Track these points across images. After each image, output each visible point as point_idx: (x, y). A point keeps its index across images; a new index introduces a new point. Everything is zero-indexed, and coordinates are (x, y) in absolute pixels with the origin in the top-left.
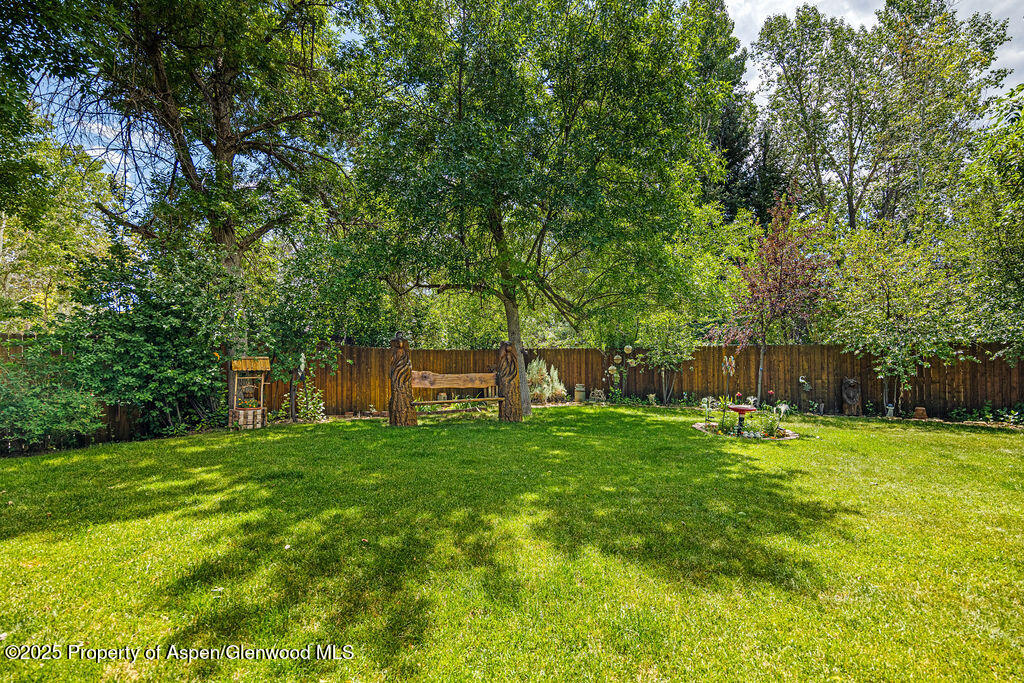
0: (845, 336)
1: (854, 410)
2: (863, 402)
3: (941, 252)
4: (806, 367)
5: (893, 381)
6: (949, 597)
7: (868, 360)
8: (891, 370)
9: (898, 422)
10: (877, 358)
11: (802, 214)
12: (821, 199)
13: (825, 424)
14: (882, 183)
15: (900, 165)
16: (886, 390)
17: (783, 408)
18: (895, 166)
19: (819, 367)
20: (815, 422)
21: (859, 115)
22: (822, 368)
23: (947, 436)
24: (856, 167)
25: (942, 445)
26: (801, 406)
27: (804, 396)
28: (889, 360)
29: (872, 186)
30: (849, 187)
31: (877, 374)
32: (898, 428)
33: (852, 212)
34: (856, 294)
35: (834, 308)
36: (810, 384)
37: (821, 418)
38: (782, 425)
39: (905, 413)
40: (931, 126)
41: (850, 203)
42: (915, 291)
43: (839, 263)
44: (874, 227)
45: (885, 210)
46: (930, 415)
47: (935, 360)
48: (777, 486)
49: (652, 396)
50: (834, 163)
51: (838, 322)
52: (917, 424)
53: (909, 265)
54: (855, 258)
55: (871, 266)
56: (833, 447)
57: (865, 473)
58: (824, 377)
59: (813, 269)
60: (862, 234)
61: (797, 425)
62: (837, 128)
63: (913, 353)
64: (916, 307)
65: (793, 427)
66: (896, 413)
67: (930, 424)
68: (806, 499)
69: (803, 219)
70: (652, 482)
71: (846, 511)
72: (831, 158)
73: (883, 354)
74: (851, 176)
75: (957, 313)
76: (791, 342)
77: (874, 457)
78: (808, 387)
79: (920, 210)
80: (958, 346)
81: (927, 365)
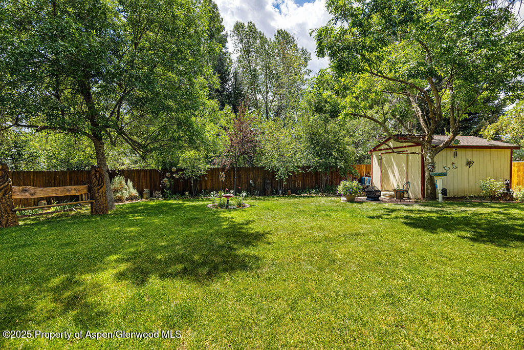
0: (266, 163)
1: (269, 193)
2: (272, 190)
3: (294, 132)
4: (252, 176)
5: (281, 180)
6: (298, 259)
7: (273, 172)
8: (280, 177)
9: (283, 196)
10: (276, 172)
11: (250, 111)
12: (256, 105)
13: (259, 200)
14: (277, 103)
16: (279, 185)
17: (244, 194)
18: (281, 97)
20: (256, 199)
21: (270, 76)
22: (258, 177)
23: (297, 200)
24: (268, 95)
25: (295, 204)
26: (251, 193)
27: (252, 188)
28: (279, 172)
29: (274, 103)
30: (266, 103)
31: (276, 178)
32: (283, 199)
33: (267, 113)
34: (269, 146)
35: (262, 152)
36: (254, 183)
37: (258, 197)
38: (244, 202)
39: (285, 194)
40: (291, 84)
41: (266, 109)
42: (287, 146)
43: (263, 133)
44: (274, 120)
45: (278, 114)
46: (292, 193)
47: (293, 173)
48: (242, 228)
49: (187, 193)
50: (261, 92)
51: (263, 157)
52: (288, 197)
53: (285, 136)
54: (268, 132)
55: (273, 136)
56: (262, 209)
57: (273, 218)
58: (259, 180)
59: (254, 135)
60: (271, 122)
61: (249, 201)
62: (262, 77)
63: (287, 170)
64: (287, 152)
65: (248, 202)
66: (282, 193)
67: (291, 196)
68: (253, 232)
69: (250, 113)
70: (187, 236)
71: (267, 233)
72: (260, 89)
73: (278, 170)
74: (267, 99)
75: (298, 155)
76: (247, 166)
77: (276, 211)
78: (253, 185)
79: (288, 116)
80: (298, 167)
81: (291, 174)
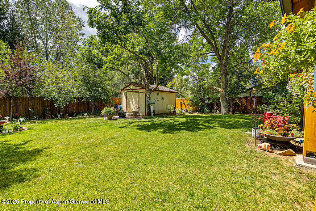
0: (45, 94)
1: (48, 117)
2: (51, 115)
3: (71, 73)
4: (31, 104)
5: (60, 108)
7: (52, 102)
8: (59, 105)
9: (61, 119)
10: (55, 101)
11: (29, 51)
12: (36, 47)
13: (38, 123)
14: (56, 50)
15: (61, 47)
16: (58, 110)
17: (22, 119)
18: (60, 46)
19: (36, 104)
20: (35, 123)
21: (49, 27)
22: (38, 105)
23: (72, 121)
24: (48, 42)
25: (72, 124)
26: (29, 117)
27: (31, 114)
28: (58, 102)
29: (53, 49)
30: (46, 47)
31: (55, 106)
32: (61, 121)
33: (47, 56)
34: (48, 81)
35: (41, 85)
36: (33, 110)
37: (37, 121)
38: (21, 126)
39: (63, 116)
40: (69, 39)
41: (46, 52)
42: (65, 83)
43: (43, 71)
44: (54, 63)
45: (57, 58)
46: (69, 116)
47: (70, 102)
48: (20, 148)
50: (41, 38)
51: (43, 90)
52: (66, 119)
53: (63, 76)
54: (48, 70)
55: (52, 74)
56: (41, 130)
57: (51, 136)
58: (38, 107)
59: (33, 71)
60: (51, 64)
61: (28, 125)
62: (42, 27)
63: (65, 100)
64: (65, 87)
66: (61, 117)
67: (69, 119)
68: (30, 149)
69: (29, 53)
71: (45, 148)
72: (40, 35)
73: (57, 100)
74: (47, 44)
75: (75, 90)
76: (25, 96)
77: (54, 130)
78: (32, 111)
79: (66, 61)
80: (74, 98)
81: (68, 103)
